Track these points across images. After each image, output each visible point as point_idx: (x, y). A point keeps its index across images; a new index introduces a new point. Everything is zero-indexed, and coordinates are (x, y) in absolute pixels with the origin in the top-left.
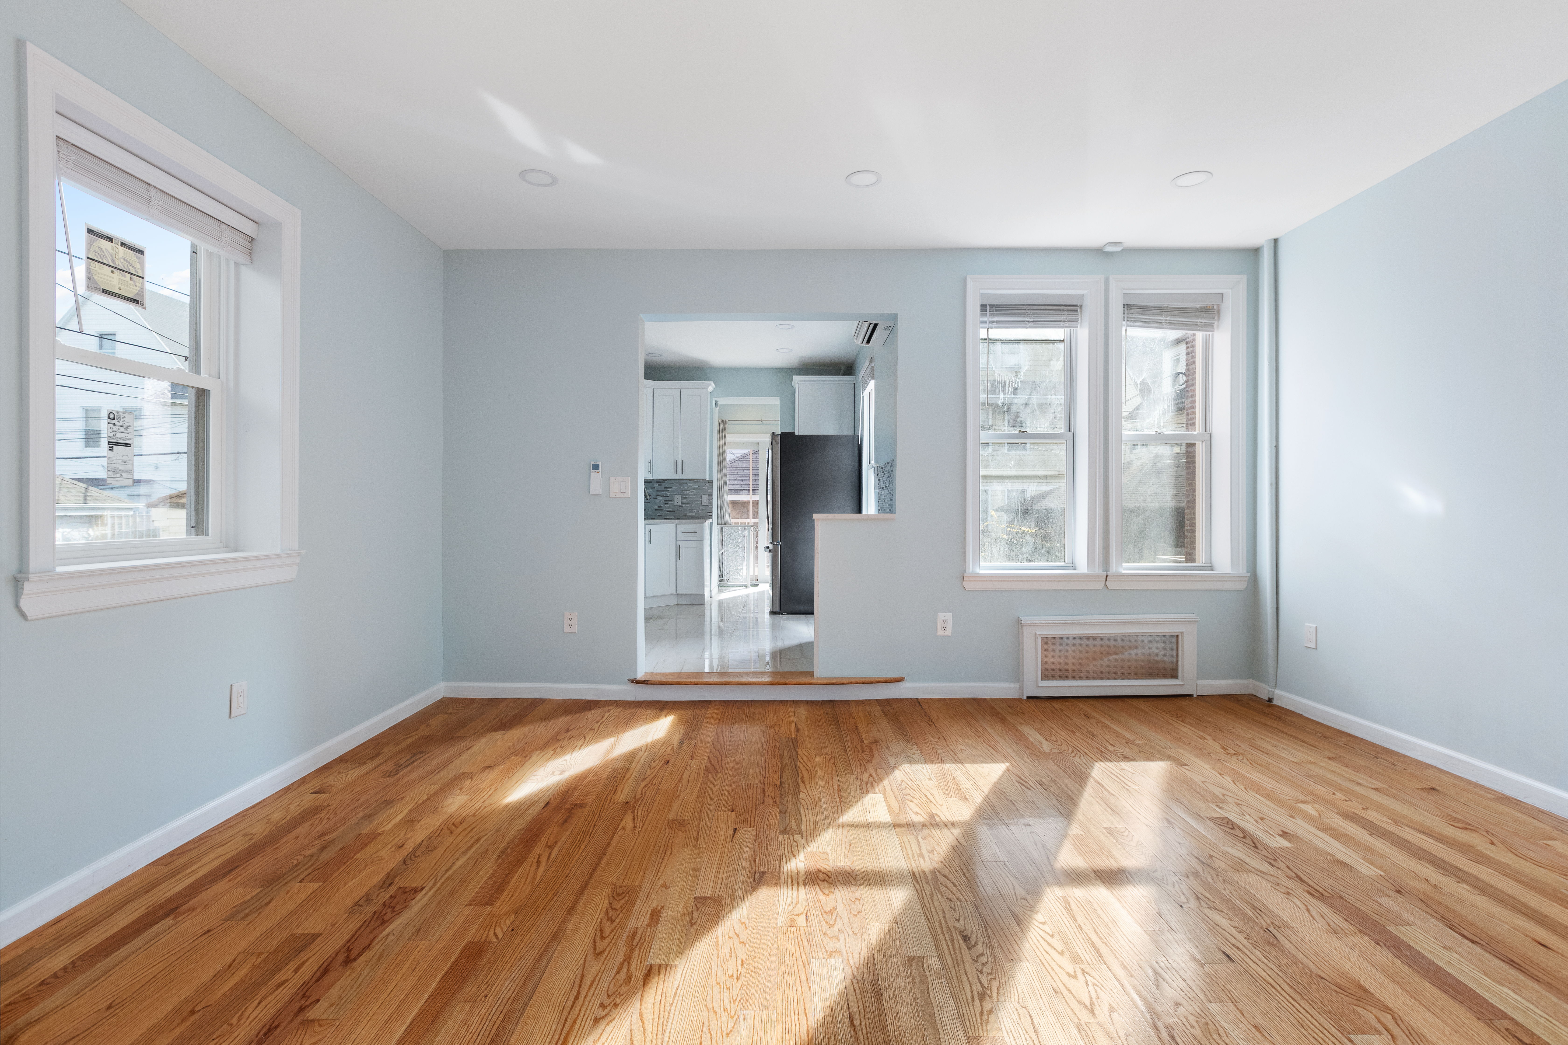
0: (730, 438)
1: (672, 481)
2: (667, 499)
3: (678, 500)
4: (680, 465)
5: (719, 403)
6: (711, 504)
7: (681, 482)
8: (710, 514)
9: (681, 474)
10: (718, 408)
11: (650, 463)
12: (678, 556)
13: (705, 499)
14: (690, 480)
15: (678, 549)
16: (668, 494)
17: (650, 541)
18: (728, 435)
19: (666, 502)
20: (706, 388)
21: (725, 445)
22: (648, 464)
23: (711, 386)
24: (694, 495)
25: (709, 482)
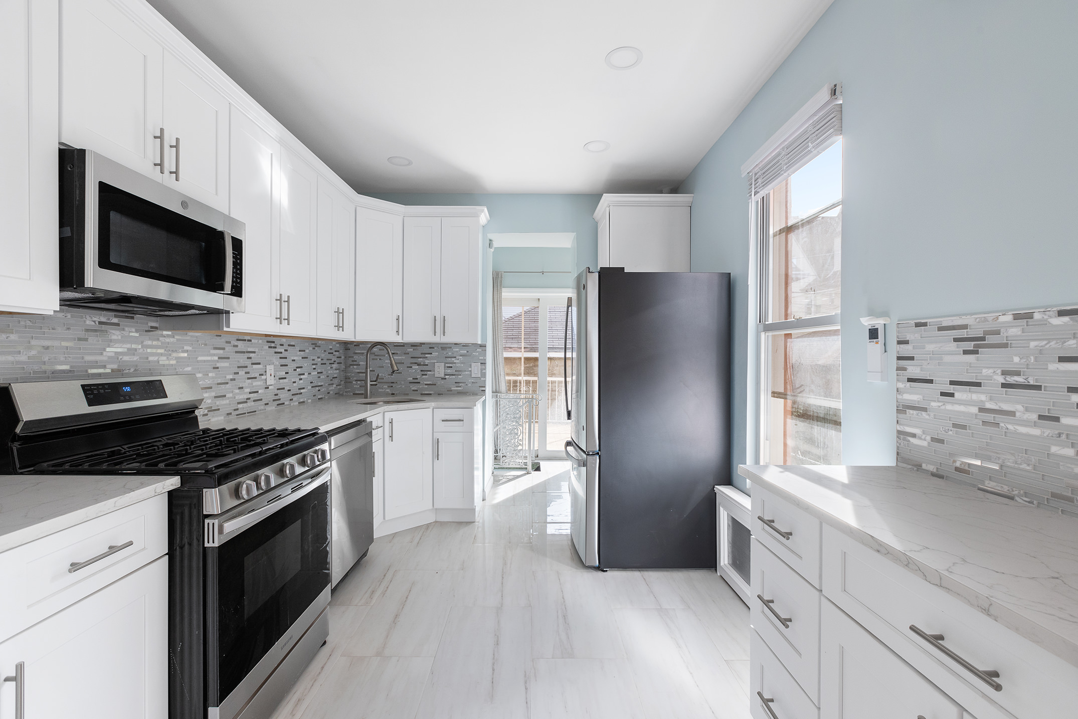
0: (506, 294)
1: (432, 346)
2: (424, 368)
3: (440, 370)
4: (439, 323)
5: (496, 244)
6: (484, 375)
7: (444, 347)
8: (483, 389)
9: (442, 336)
10: (492, 250)
11: (398, 319)
12: (437, 455)
13: (475, 369)
14: (456, 344)
15: (437, 443)
16: (427, 362)
17: (391, 437)
18: (503, 290)
19: (423, 373)
20: (476, 216)
21: (501, 302)
22: (395, 322)
23: (484, 216)
24: (462, 363)
25: (481, 346)
